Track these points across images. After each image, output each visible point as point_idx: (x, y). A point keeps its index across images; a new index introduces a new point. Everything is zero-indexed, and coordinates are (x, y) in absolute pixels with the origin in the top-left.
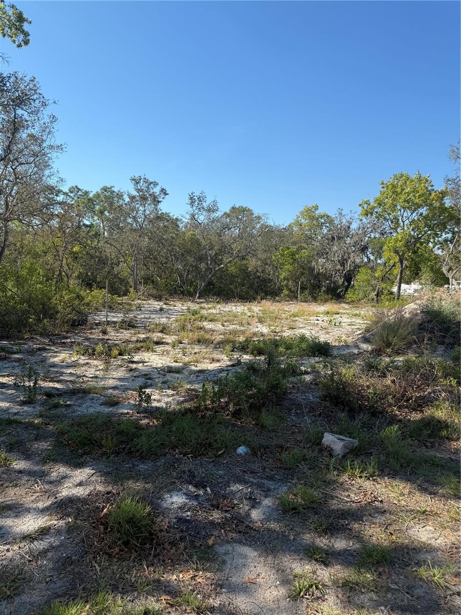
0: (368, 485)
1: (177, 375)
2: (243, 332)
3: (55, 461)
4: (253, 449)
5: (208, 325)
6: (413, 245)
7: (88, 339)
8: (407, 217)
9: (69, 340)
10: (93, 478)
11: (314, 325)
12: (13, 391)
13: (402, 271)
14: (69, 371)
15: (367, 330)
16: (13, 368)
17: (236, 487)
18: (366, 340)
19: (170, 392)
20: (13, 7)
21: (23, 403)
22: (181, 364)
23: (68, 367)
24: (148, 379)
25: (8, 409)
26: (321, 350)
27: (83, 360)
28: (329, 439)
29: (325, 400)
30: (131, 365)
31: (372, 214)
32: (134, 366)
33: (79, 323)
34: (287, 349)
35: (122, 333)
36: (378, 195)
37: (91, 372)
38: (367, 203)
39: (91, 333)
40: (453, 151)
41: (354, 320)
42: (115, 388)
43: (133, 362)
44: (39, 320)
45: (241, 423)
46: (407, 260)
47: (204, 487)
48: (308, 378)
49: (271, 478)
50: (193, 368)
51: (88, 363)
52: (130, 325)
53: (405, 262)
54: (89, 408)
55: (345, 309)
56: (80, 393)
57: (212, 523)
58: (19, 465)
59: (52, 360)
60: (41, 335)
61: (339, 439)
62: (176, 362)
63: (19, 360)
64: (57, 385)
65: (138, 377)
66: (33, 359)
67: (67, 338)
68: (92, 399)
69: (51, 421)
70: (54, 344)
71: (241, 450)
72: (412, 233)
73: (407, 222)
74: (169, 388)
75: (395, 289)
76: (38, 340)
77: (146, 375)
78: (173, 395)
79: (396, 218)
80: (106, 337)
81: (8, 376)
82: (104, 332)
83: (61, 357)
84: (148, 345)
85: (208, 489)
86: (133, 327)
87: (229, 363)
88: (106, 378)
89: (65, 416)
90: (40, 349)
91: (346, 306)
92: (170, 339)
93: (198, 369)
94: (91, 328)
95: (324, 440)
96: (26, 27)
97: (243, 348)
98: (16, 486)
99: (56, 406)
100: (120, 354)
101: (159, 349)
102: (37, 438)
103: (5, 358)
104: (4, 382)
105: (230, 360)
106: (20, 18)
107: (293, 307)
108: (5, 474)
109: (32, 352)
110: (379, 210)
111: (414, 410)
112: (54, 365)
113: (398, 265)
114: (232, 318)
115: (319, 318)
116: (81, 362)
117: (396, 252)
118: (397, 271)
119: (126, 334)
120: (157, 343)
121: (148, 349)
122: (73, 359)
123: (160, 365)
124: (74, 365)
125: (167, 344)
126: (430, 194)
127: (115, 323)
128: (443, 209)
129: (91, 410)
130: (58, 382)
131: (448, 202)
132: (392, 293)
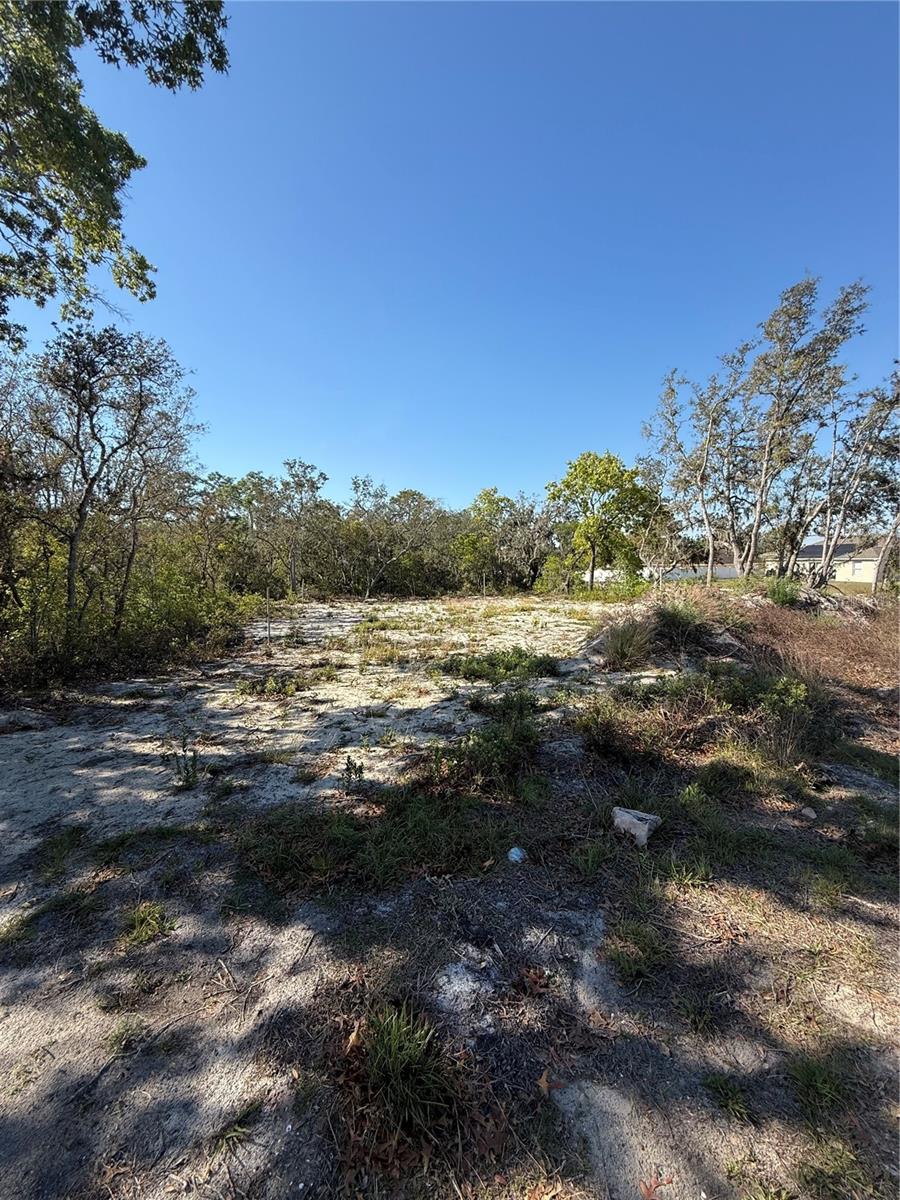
0: (708, 898)
1: (381, 721)
2: (438, 643)
3: (244, 913)
4: (530, 850)
5: (395, 636)
6: (605, 529)
7: (250, 666)
8: (597, 500)
9: (226, 671)
10: (314, 951)
11: (516, 628)
12: (162, 769)
13: (594, 559)
14: (235, 723)
15: (590, 637)
16: (157, 722)
17: (534, 936)
18: (597, 651)
19: (380, 751)
20: (131, 249)
21: (178, 791)
22: (381, 701)
23: (233, 715)
24: (344, 730)
25: (156, 803)
26: (548, 667)
27: (251, 702)
28: (623, 818)
29: (592, 751)
30: (316, 707)
31: (559, 497)
32: (321, 709)
33: (235, 643)
34: (508, 668)
35: (290, 653)
36: (565, 477)
37: (265, 723)
38: (554, 485)
39: (252, 656)
40: (646, 429)
41: (557, 619)
42: (304, 750)
43: (317, 702)
44: (184, 643)
45: (496, 799)
46: (599, 546)
47: (490, 944)
48: (554, 715)
49: (573, 906)
50: (399, 707)
51: (258, 708)
52: (296, 640)
53: (597, 549)
54: (276, 792)
55: (537, 603)
56: (257, 763)
57: (529, 1033)
58: (185, 928)
59: (211, 705)
60: (189, 664)
61: (640, 819)
62: (373, 697)
63: (163, 709)
64: (223, 751)
65: (330, 726)
66: (181, 705)
67: (223, 666)
68: (277, 773)
69: (225, 822)
70: (209, 678)
71: (515, 854)
72: (604, 517)
73: (597, 505)
74: (377, 744)
75: (587, 578)
76: (185, 672)
77: (340, 723)
78: (386, 756)
79: (584, 501)
80: (273, 662)
81: (151, 740)
82: (270, 655)
83: (222, 699)
84: (329, 671)
85: (496, 946)
86: (304, 643)
87: (443, 696)
88: (287, 731)
89: (243, 810)
90: (190, 689)
91: (538, 600)
92: (354, 659)
93: (407, 707)
94: (251, 649)
95: (617, 821)
96: (150, 275)
97: (450, 668)
98: (184, 981)
99: (228, 791)
100: (297, 690)
101: (344, 675)
102: (209, 863)
103: (145, 708)
104: (147, 751)
105: (444, 690)
106: (142, 264)
107: (480, 605)
108: (164, 953)
109: (179, 694)
110: (567, 492)
111: (693, 749)
112: (213, 716)
113: (590, 552)
114: (418, 623)
115: (517, 618)
116: (250, 706)
117: (588, 539)
118: (588, 559)
119: (296, 656)
120: (340, 667)
121: (330, 678)
122: (237, 702)
123: (354, 706)
124: (240, 712)
125: (352, 667)
126: (623, 475)
127: (279, 637)
128: (635, 490)
129: (280, 794)
130: (223, 744)
131: (639, 482)
132: (583, 582)
